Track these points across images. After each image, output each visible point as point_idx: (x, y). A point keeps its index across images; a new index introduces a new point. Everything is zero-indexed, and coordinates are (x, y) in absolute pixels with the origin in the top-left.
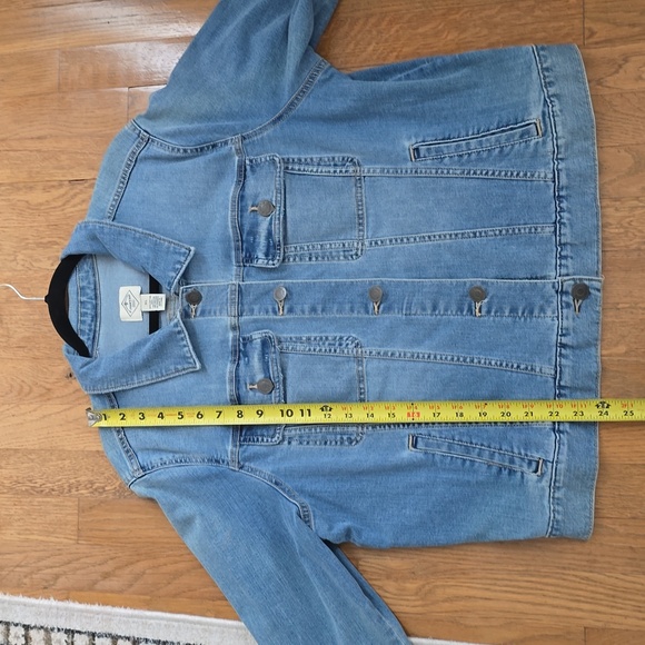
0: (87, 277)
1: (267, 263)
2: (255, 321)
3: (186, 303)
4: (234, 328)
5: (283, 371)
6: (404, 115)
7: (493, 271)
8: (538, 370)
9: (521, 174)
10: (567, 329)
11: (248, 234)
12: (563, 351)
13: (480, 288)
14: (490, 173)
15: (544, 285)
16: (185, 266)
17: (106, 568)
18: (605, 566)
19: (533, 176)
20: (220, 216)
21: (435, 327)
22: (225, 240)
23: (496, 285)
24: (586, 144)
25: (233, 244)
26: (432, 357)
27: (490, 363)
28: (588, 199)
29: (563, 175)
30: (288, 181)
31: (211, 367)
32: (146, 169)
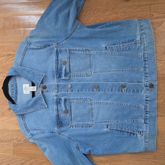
0: (14, 82)
1: (65, 78)
2: (62, 94)
3: (42, 89)
4: (56, 96)
5: (70, 108)
6: (102, 38)
7: (128, 80)
8: (140, 107)
9: (135, 54)
10: (148, 96)
11: (59, 70)
12: (147, 102)
13: (124, 85)
14: (126, 54)
15: (142, 84)
16: (42, 79)
17: (22, 162)
18: (159, 158)
19: (138, 55)
20: (51, 65)
21: (112, 95)
22: (53, 72)
23: (128, 84)
24: (152, 46)
25: (55, 73)
26: (112, 103)
27: (127, 105)
28: (153, 61)
29: (146, 54)
30: (70, 55)
31: (50, 107)
32: (30, 52)
